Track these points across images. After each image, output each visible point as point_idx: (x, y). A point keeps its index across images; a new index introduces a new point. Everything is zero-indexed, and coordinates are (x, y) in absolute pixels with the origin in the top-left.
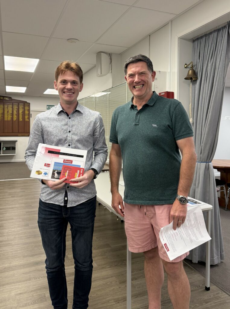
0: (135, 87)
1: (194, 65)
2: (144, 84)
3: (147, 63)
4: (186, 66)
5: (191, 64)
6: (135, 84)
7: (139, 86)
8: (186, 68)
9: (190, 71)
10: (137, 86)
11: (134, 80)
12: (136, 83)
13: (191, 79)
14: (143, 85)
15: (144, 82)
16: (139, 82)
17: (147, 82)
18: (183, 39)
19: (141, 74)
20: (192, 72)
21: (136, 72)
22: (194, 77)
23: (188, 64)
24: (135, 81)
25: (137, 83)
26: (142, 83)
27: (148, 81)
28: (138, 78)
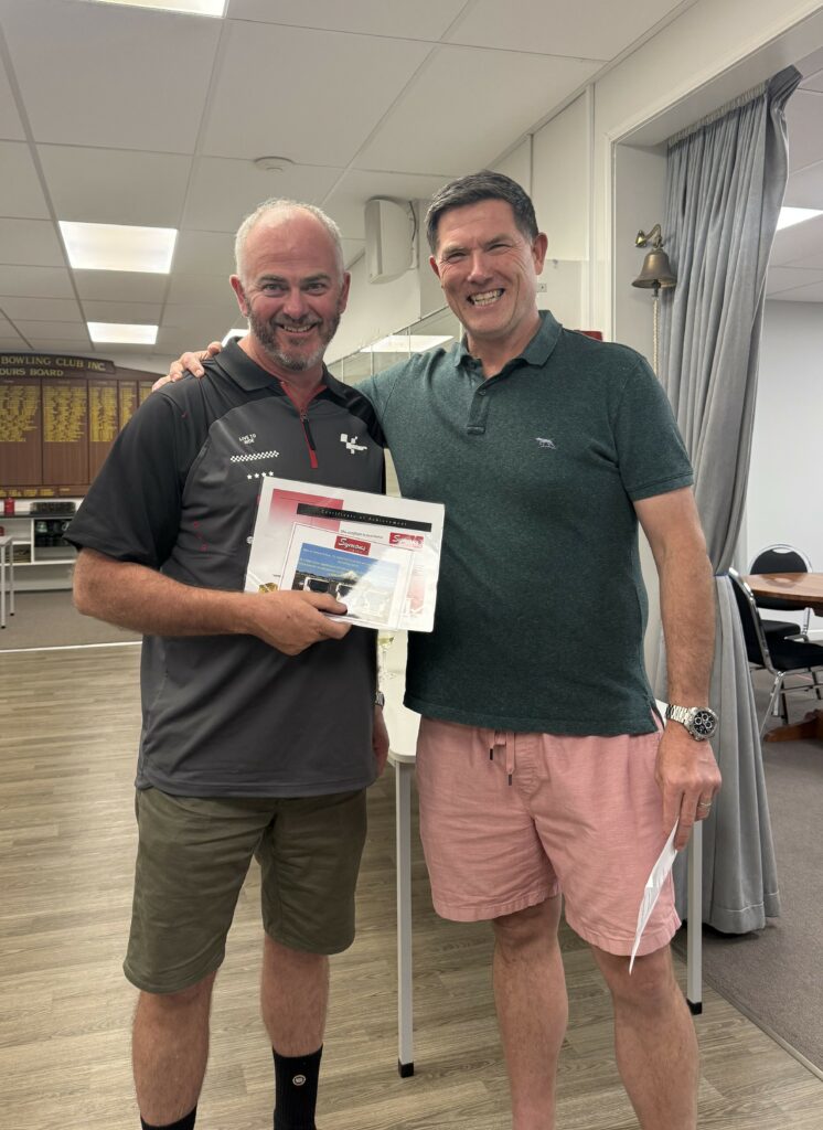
0: (474, 298)
1: (663, 236)
2: (506, 284)
3: (514, 204)
4: (640, 240)
5: (655, 235)
6: (472, 289)
7: (488, 295)
8: (640, 245)
9: (652, 258)
10: (480, 297)
11: (469, 273)
12: (473, 282)
13: (656, 284)
14: (503, 290)
15: (507, 278)
16: (488, 281)
17: (515, 278)
18: (629, 145)
19: (493, 245)
20: (656, 260)
22: (665, 279)
23: (646, 233)
24: (469, 278)
25: (481, 285)
26: (498, 283)
27: (519, 276)
28: (482, 265)
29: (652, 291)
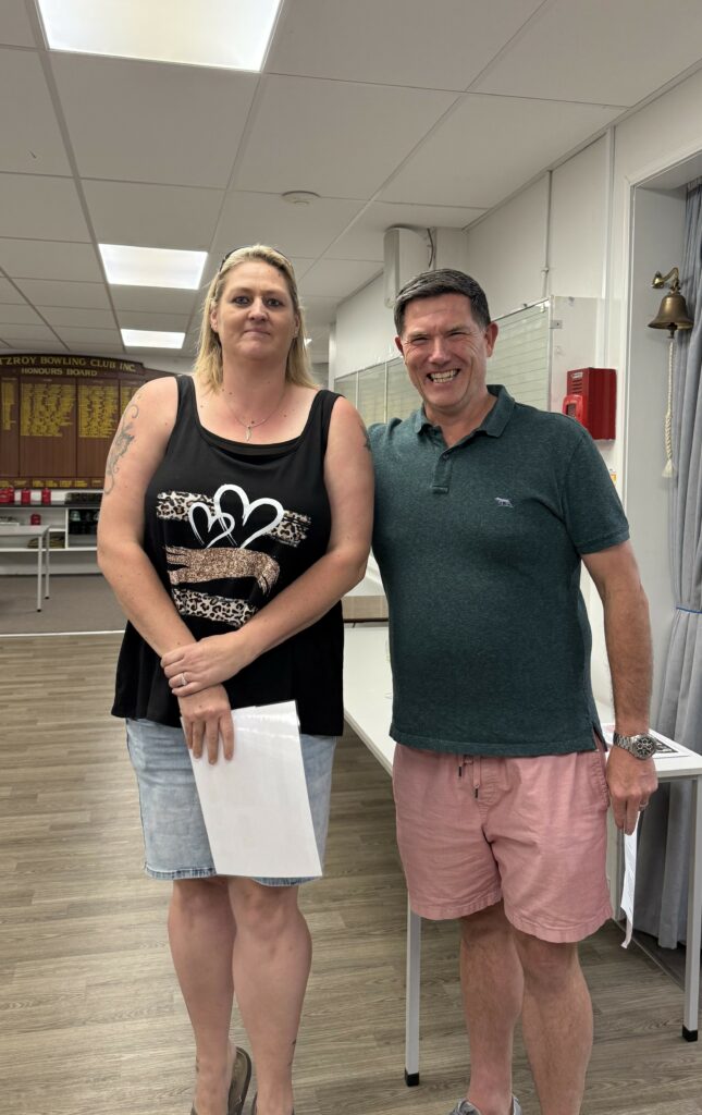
0: (433, 376)
1: (680, 279)
2: (460, 366)
3: (472, 298)
4: (657, 281)
5: (673, 278)
6: (430, 368)
7: (446, 375)
8: (657, 286)
9: (669, 300)
10: (438, 376)
11: (431, 355)
12: (434, 363)
13: (672, 327)
14: (458, 370)
15: (463, 361)
16: (446, 363)
17: (470, 362)
18: (649, 189)
19: (452, 334)
20: (673, 303)
21: (435, 327)
22: (680, 322)
23: (664, 274)
24: (431, 359)
25: (441, 366)
26: (457, 364)
27: (473, 359)
28: (443, 348)
29: (668, 332)
